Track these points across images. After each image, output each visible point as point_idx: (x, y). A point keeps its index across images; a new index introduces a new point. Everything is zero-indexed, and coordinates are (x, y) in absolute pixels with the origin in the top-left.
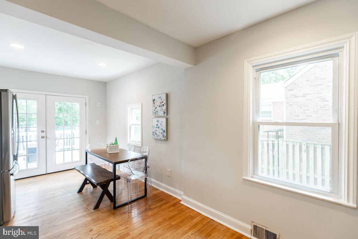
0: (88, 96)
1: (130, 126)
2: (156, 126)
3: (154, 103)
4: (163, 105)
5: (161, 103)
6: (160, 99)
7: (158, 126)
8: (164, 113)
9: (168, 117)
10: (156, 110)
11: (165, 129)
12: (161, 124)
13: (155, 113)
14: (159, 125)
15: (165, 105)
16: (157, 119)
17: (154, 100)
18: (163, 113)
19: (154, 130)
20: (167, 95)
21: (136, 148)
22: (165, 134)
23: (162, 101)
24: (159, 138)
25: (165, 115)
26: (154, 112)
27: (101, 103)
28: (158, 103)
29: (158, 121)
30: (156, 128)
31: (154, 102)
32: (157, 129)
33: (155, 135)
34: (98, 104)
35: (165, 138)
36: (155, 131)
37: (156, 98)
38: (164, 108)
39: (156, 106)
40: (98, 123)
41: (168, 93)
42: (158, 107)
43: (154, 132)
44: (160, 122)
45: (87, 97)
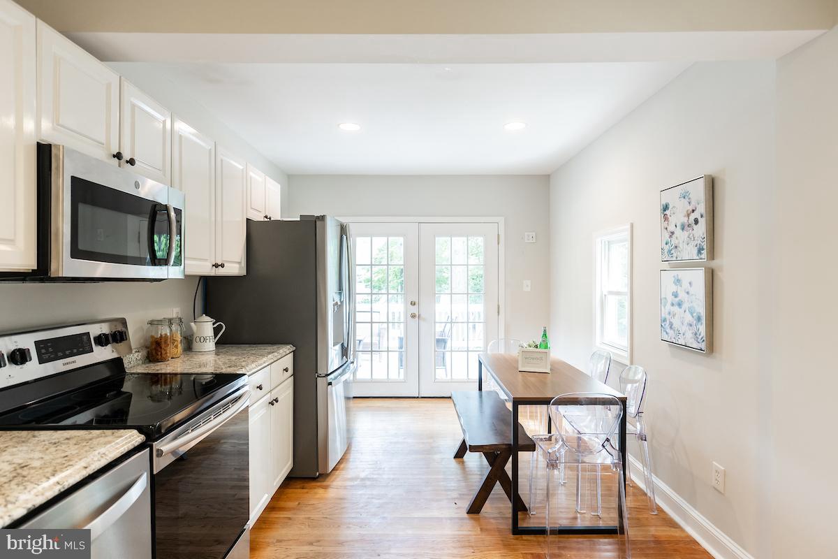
0: (503, 218)
1: (601, 297)
2: (670, 298)
3: (666, 218)
4: (696, 221)
5: (688, 215)
6: (686, 201)
7: (677, 299)
8: (700, 251)
9: (714, 264)
10: (674, 241)
11: (701, 309)
12: (688, 293)
13: (670, 251)
14: (682, 295)
15: (702, 221)
16: (675, 273)
17: (666, 208)
18: (695, 251)
19: (667, 311)
20: (712, 185)
21: (613, 368)
22: (702, 329)
23: (690, 208)
24: (681, 341)
25: (703, 256)
26: (667, 248)
27: (534, 234)
28: (677, 217)
29: (679, 281)
30: (673, 305)
31: (667, 212)
32: (676, 309)
33: (668, 330)
34: (528, 236)
35: (703, 346)
36: (668, 317)
37: (672, 198)
38: (701, 230)
39: (671, 228)
40: (527, 286)
41: (713, 176)
42: (678, 231)
43: (665, 320)
44: (685, 284)
45: (501, 220)
